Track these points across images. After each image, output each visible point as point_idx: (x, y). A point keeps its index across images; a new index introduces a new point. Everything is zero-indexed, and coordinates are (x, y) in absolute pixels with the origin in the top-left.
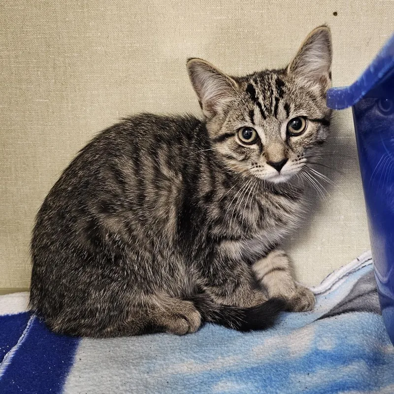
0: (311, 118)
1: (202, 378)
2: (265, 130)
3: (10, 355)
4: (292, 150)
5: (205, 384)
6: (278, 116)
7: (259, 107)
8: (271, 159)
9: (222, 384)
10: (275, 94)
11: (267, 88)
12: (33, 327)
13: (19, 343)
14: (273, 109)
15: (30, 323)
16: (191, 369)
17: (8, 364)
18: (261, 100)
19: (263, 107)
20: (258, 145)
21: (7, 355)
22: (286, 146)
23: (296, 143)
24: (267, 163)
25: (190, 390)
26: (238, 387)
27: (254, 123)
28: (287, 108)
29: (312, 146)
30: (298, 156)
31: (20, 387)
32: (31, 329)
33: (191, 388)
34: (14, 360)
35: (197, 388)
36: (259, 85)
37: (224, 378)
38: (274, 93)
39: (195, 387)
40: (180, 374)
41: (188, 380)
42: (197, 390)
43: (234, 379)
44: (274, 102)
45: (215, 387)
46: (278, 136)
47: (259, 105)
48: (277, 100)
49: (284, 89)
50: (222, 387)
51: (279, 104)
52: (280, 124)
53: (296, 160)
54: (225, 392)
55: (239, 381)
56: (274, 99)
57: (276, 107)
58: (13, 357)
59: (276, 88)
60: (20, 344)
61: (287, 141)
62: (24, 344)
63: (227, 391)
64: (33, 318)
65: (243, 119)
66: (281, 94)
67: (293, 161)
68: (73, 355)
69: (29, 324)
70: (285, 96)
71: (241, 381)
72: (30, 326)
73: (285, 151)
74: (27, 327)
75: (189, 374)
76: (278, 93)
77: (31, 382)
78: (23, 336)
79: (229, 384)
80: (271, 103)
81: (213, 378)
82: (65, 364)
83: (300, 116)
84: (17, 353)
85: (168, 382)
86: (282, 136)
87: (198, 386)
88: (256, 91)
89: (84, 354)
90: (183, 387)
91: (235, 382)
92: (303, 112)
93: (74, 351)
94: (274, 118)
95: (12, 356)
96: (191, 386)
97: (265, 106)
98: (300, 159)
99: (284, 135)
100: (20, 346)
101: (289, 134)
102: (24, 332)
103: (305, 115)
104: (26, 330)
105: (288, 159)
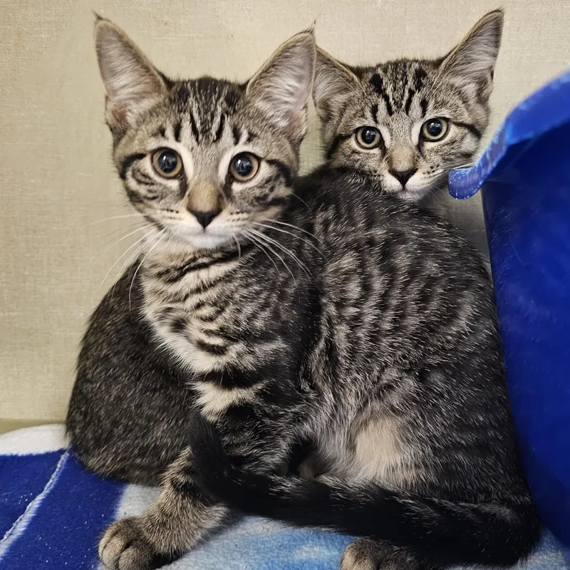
0: (455, 121)
1: (281, 540)
2: (391, 130)
3: (34, 505)
4: (425, 158)
5: (285, 548)
6: (410, 112)
7: (385, 100)
8: (394, 166)
9: (307, 549)
10: (411, 83)
11: (399, 77)
12: (64, 470)
13: (46, 491)
14: (404, 103)
15: (61, 465)
16: (268, 530)
17: (32, 515)
18: (389, 91)
19: (391, 100)
20: (381, 149)
21: (30, 504)
22: (417, 153)
23: (432, 150)
24: (389, 171)
25: (264, 555)
26: (329, 554)
27: (376, 122)
28: (424, 104)
29: (453, 157)
30: (432, 168)
31: (48, 543)
32: (62, 473)
33: (267, 553)
34: (40, 512)
35: (274, 553)
36: (389, 74)
37: (310, 542)
38: (409, 83)
39: (272, 551)
40: (253, 536)
41: (263, 543)
42: (274, 555)
43: (323, 543)
44: (407, 95)
45: (298, 551)
46: (408, 138)
47: (386, 98)
48: (412, 93)
49: (424, 81)
50: (307, 552)
51: (413, 98)
52: (412, 123)
53: (429, 173)
54: (310, 559)
55: (331, 546)
56: (407, 91)
57: (409, 101)
58: (38, 508)
59: (414, 78)
60: (48, 492)
61: (419, 147)
62: (52, 492)
63: (313, 557)
64: (64, 458)
65: (363, 116)
66: (419, 86)
67: (424, 173)
68: (116, 507)
69: (59, 465)
70: (424, 90)
71: (332, 546)
72: (60, 468)
73: (414, 157)
74: (57, 470)
75: (264, 536)
76: (414, 83)
77: (63, 539)
78: (51, 481)
79: (316, 549)
80: (402, 96)
81: (296, 541)
82: (105, 518)
83: (440, 117)
84: (44, 503)
85: (236, 545)
86: (413, 139)
87: (276, 551)
88: (384, 81)
89: (130, 507)
90: (256, 551)
91: (325, 547)
92: (445, 113)
93: (117, 503)
94: (404, 114)
95: (37, 506)
96: (266, 550)
97: (393, 99)
98: (433, 172)
99: (415, 139)
100: (47, 494)
101: (422, 138)
102: (53, 476)
103: (447, 116)
104: (55, 473)
105: (417, 169)
